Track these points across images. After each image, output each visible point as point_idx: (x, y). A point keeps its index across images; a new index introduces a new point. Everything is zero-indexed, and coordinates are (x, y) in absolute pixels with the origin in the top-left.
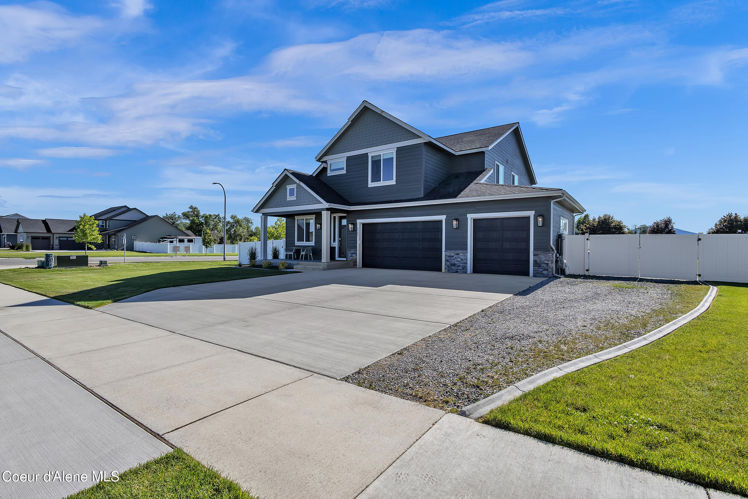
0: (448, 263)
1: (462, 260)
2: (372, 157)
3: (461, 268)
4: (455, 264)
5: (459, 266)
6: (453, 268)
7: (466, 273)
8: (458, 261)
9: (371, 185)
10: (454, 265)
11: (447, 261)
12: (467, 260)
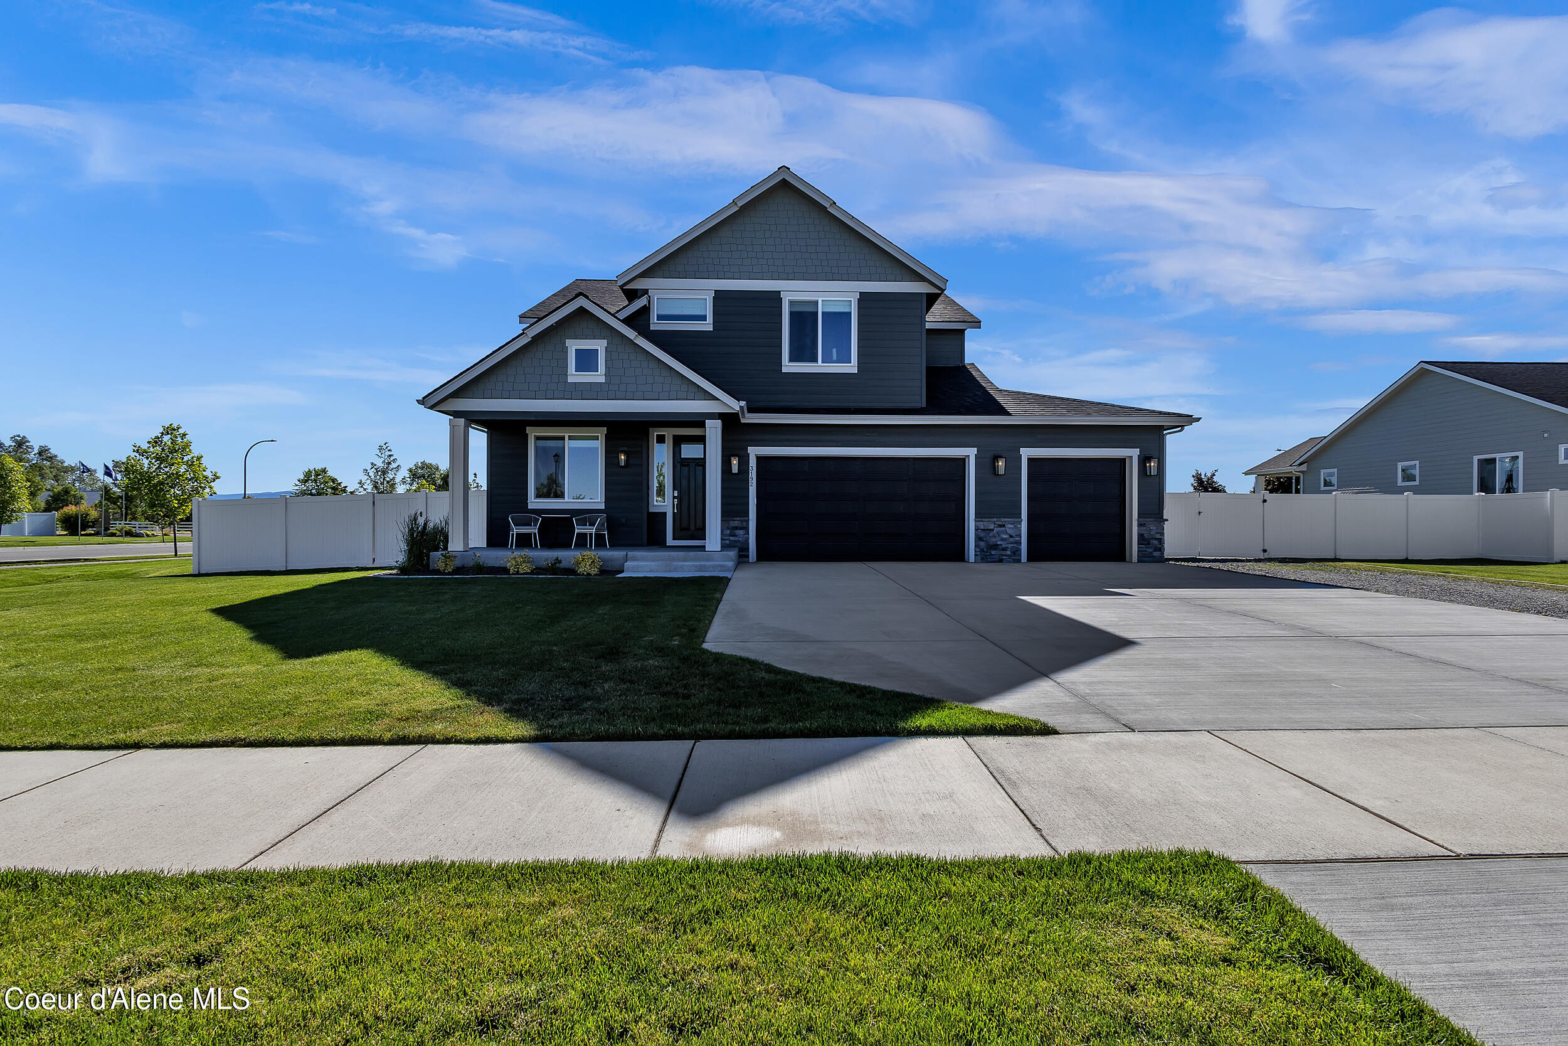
0: (982, 544)
1: (1011, 536)
2: (791, 303)
3: (1009, 553)
4: (998, 545)
5: (1005, 549)
6: (993, 552)
7: (1019, 561)
8: (1002, 540)
9: (789, 366)
10: (995, 547)
11: (978, 539)
12: (1020, 536)
